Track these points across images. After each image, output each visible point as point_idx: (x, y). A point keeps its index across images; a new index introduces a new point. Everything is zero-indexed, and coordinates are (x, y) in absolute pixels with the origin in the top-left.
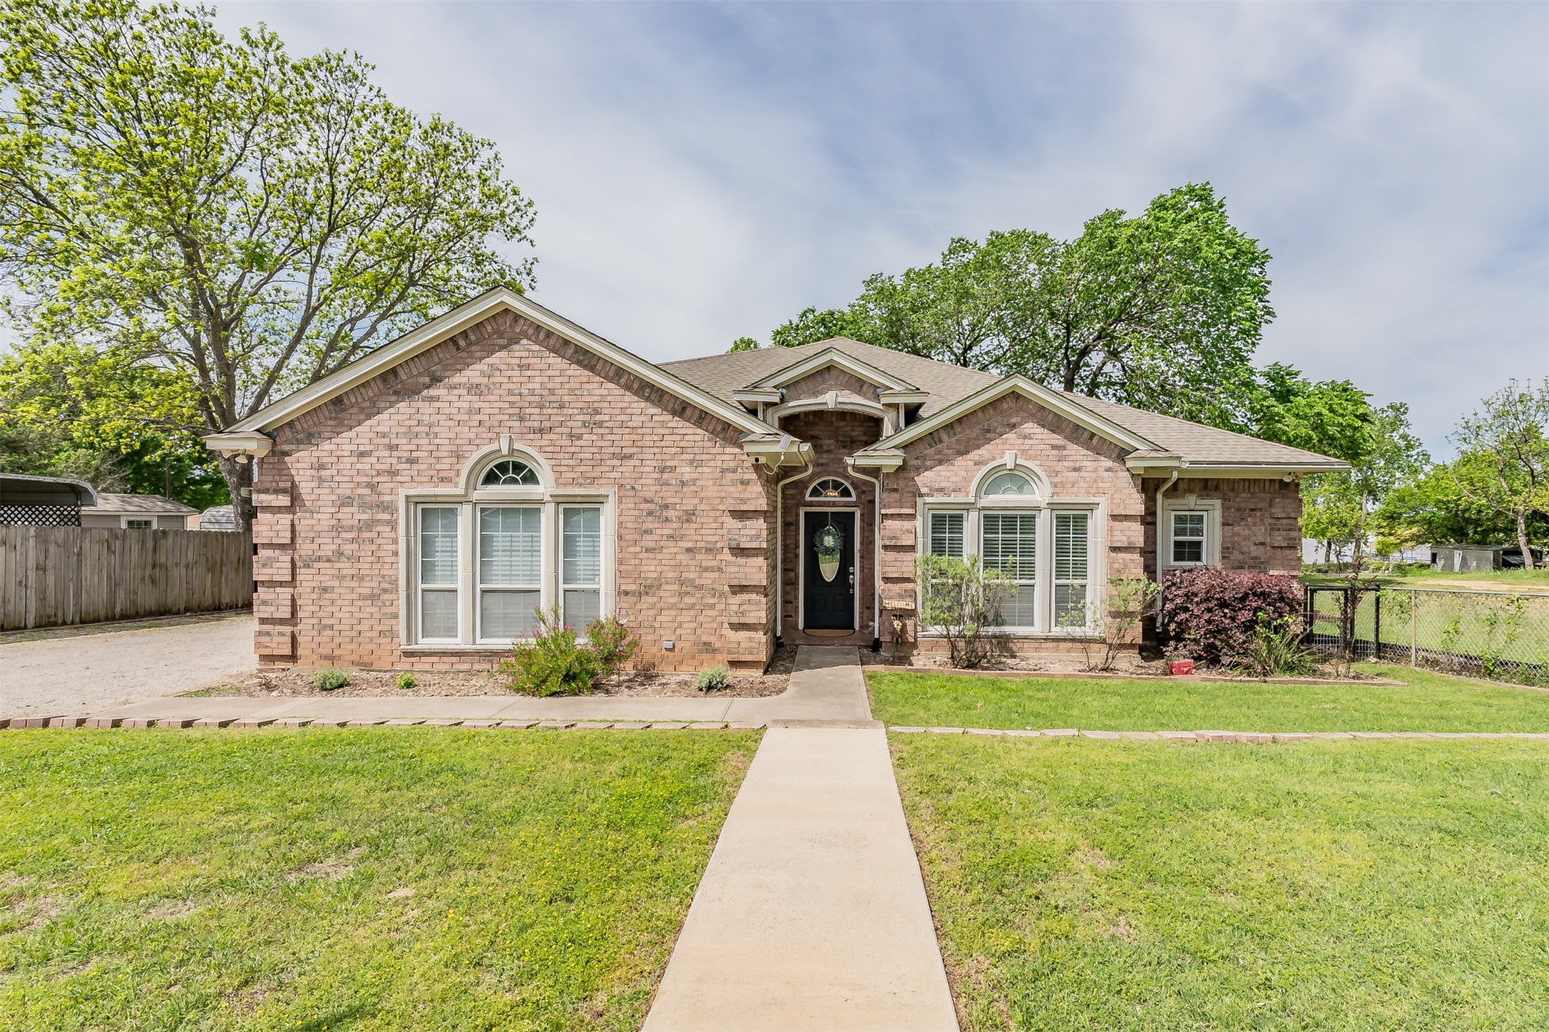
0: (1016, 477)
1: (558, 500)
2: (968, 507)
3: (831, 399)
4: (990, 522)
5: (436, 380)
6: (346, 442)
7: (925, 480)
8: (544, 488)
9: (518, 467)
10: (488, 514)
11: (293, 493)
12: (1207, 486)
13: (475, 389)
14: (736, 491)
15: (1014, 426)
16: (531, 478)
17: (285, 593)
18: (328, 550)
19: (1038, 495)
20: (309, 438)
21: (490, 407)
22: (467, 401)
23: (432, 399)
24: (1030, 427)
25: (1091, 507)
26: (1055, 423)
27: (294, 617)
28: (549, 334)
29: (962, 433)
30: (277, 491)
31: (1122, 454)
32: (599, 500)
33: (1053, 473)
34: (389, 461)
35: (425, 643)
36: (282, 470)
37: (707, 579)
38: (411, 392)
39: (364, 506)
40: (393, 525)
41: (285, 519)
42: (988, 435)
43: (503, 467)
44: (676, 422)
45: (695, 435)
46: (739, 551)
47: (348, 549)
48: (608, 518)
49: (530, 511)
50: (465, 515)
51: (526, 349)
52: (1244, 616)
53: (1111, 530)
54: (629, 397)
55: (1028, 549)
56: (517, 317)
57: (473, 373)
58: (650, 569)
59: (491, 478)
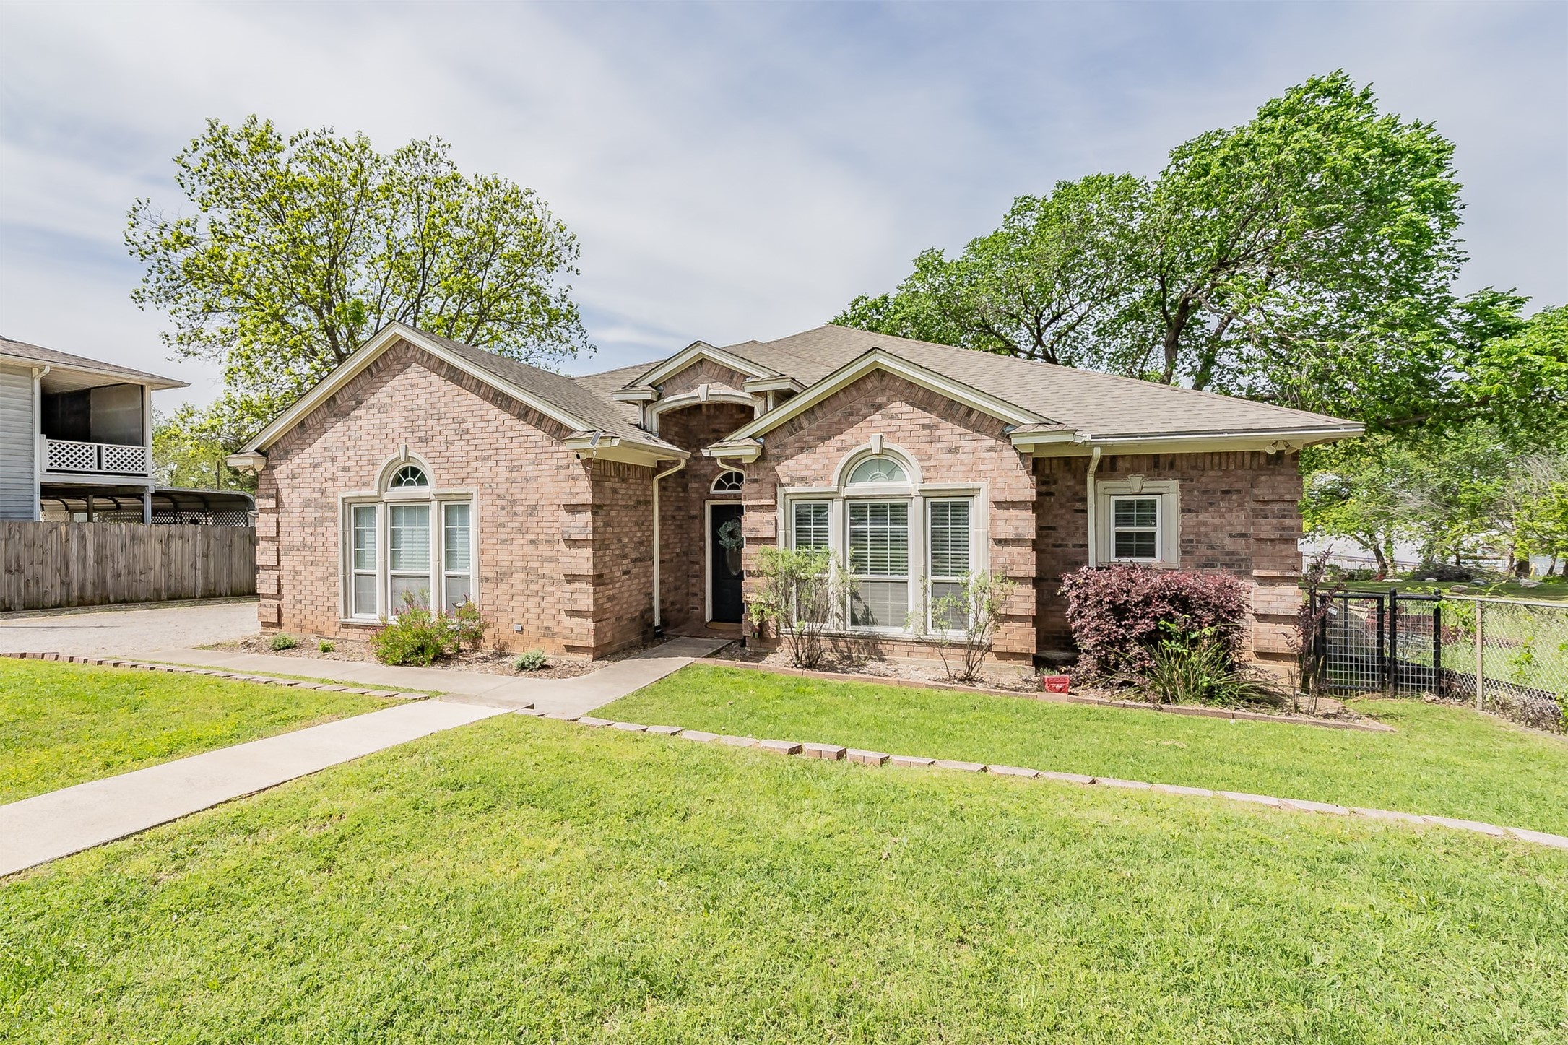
0: (884, 462)
1: (441, 498)
2: (832, 496)
3: (703, 392)
4: (858, 511)
5: (359, 403)
6: (307, 456)
7: (784, 469)
8: (430, 488)
9: (414, 472)
10: (395, 512)
11: (277, 498)
12: (1157, 464)
13: (383, 408)
14: (566, 486)
15: (879, 407)
16: (422, 481)
17: (274, 573)
18: (298, 542)
19: (908, 482)
20: (286, 455)
21: (393, 422)
22: (379, 418)
23: (357, 418)
24: (897, 407)
25: (972, 493)
26: (926, 400)
27: (279, 594)
28: (430, 356)
29: (823, 418)
30: (269, 497)
31: (1002, 430)
32: (468, 498)
33: (923, 456)
34: (332, 470)
35: (358, 618)
36: (271, 480)
37: (547, 568)
38: (343, 414)
39: (318, 507)
40: (334, 521)
41: (273, 517)
42: (851, 418)
43: (404, 472)
44: (522, 425)
45: (537, 436)
46: (572, 543)
47: (309, 540)
48: (474, 513)
49: (422, 509)
50: (380, 513)
51: (415, 371)
52: (1144, 626)
53: (994, 519)
54: (487, 406)
55: (900, 540)
56: (409, 344)
57: (381, 396)
58: (504, 559)
59: (397, 482)
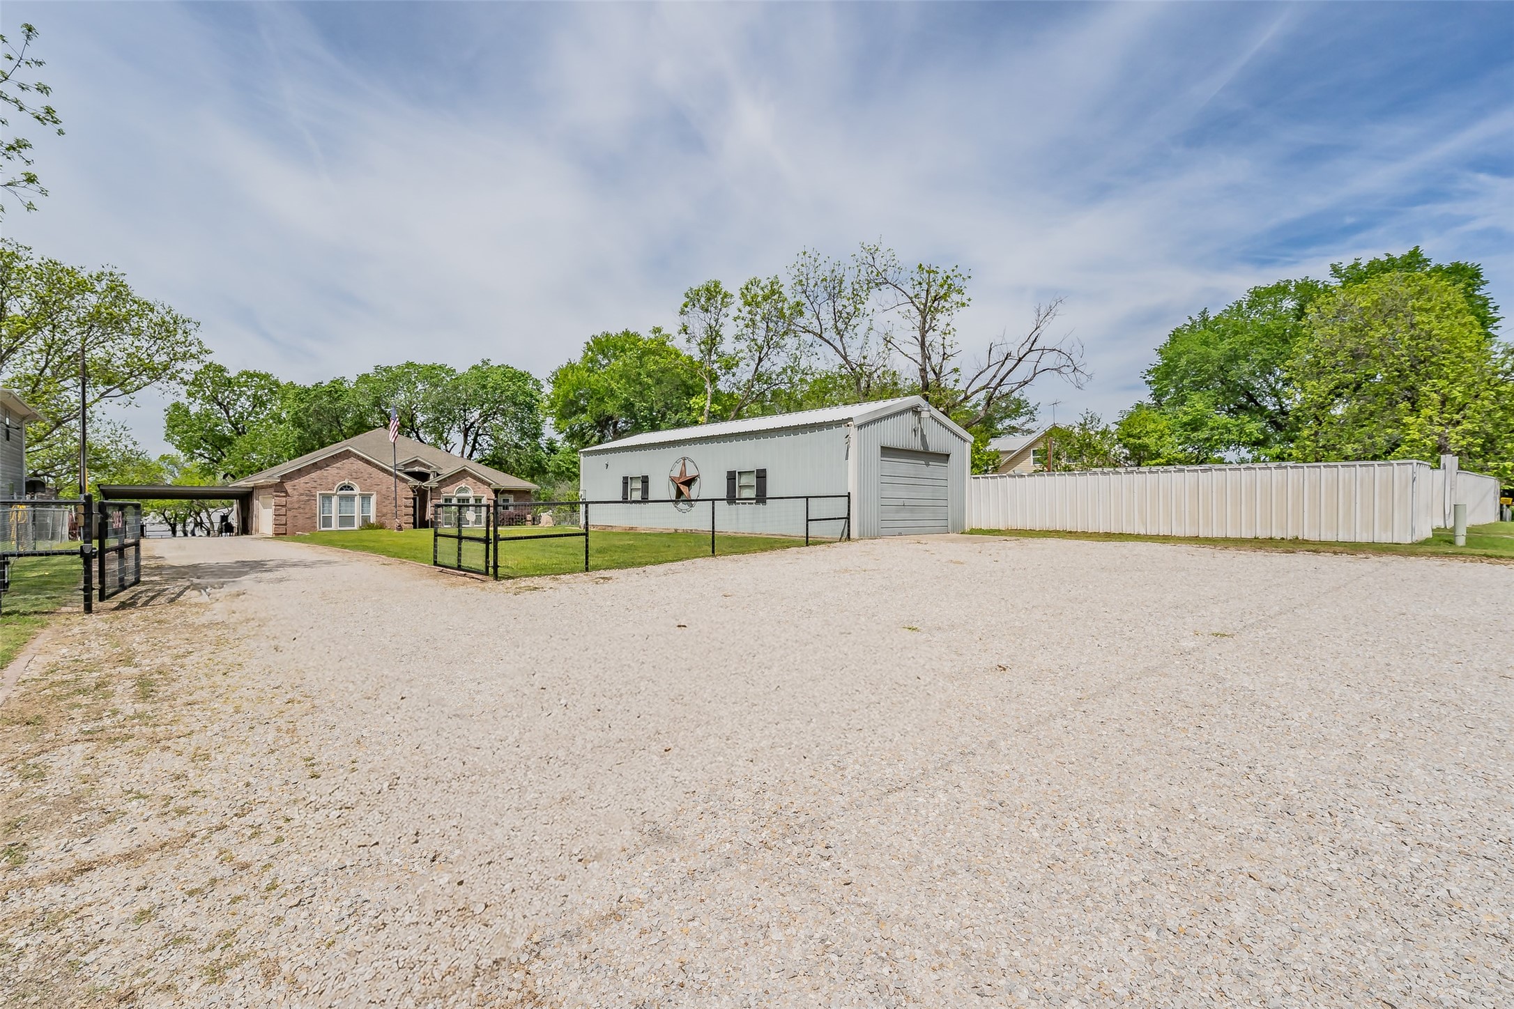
0: (464, 490)
1: (360, 495)
2: (453, 497)
3: (417, 469)
4: (459, 500)
5: (328, 466)
6: (302, 480)
7: (441, 490)
8: (357, 491)
9: (349, 487)
10: (341, 497)
11: (286, 492)
12: (510, 492)
13: (338, 468)
14: (406, 493)
15: (464, 478)
16: (352, 489)
17: (284, 518)
18: (296, 506)
19: (470, 494)
20: (291, 479)
21: (343, 473)
22: (336, 471)
23: (328, 470)
24: (469, 478)
25: (482, 497)
26: (475, 477)
27: (286, 524)
28: (359, 456)
29: (452, 479)
30: (281, 492)
31: (489, 485)
32: (372, 495)
33: (474, 489)
34: (315, 484)
35: (323, 529)
36: (283, 487)
37: (399, 513)
38: (320, 470)
39: (307, 495)
40: (316, 500)
41: (284, 499)
42: (458, 480)
43: (345, 487)
44: (390, 477)
46: (406, 506)
47: (302, 506)
48: (373, 499)
49: (352, 498)
50: (335, 500)
51: (352, 459)
53: (487, 502)
54: (379, 471)
56: (350, 452)
57: (338, 465)
58: (385, 510)
59: (341, 489)
